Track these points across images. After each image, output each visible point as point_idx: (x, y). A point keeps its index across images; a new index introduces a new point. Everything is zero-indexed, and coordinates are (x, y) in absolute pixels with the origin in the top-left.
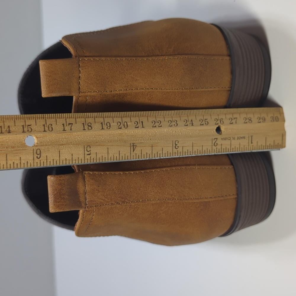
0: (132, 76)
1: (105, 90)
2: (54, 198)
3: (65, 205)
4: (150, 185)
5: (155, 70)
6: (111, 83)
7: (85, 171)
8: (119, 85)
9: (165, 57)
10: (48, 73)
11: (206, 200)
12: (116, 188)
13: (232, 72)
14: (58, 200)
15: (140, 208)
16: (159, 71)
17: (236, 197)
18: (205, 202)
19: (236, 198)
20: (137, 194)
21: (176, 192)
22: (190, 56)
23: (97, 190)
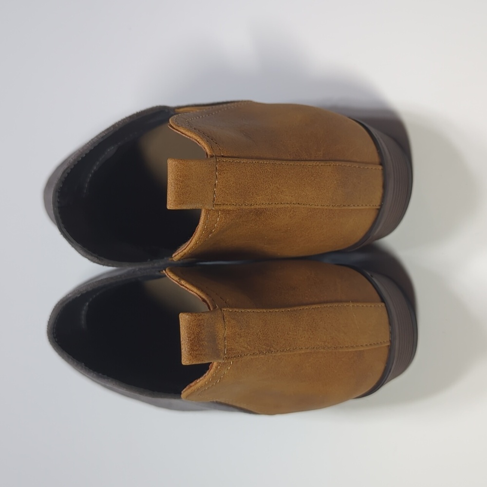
0: (278, 186)
1: (244, 202)
2: (191, 344)
3: (204, 355)
4: (301, 328)
5: (305, 179)
6: (253, 194)
7: (223, 308)
8: (261, 197)
9: (315, 162)
10: (180, 177)
11: (362, 349)
12: (260, 331)
13: (384, 187)
14: (195, 348)
15: (284, 360)
16: (309, 182)
17: (389, 344)
18: (360, 351)
19: (388, 346)
20: (285, 340)
21: (330, 338)
22: (343, 164)
23: (238, 334)
